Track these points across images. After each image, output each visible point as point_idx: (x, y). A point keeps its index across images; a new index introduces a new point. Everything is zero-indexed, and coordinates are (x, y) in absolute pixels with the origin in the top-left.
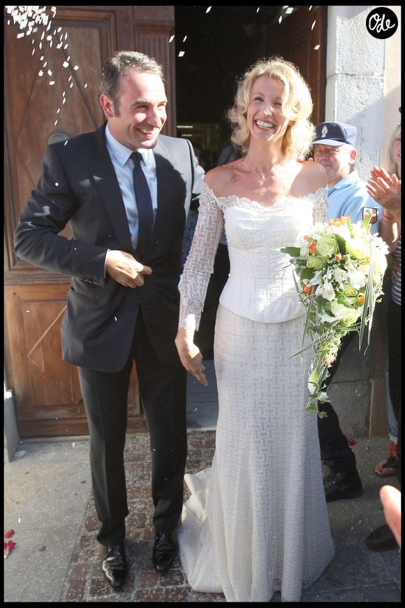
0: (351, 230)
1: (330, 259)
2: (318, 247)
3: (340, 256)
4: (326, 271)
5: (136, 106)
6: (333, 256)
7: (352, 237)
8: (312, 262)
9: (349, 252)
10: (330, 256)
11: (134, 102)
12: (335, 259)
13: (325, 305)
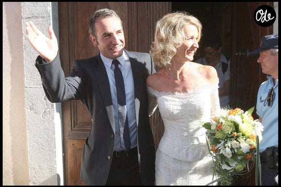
0: (242, 118)
1: (230, 135)
2: (223, 127)
3: (235, 134)
4: (227, 141)
5: (105, 35)
6: (232, 133)
7: (243, 122)
8: (219, 135)
9: (241, 131)
10: (230, 133)
11: (103, 33)
12: (232, 135)
13: (225, 159)
